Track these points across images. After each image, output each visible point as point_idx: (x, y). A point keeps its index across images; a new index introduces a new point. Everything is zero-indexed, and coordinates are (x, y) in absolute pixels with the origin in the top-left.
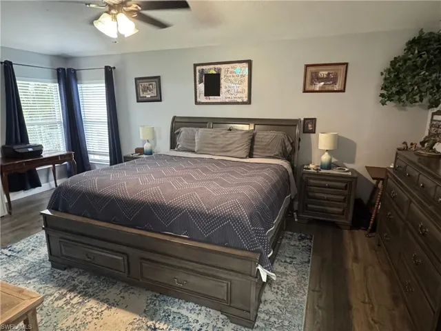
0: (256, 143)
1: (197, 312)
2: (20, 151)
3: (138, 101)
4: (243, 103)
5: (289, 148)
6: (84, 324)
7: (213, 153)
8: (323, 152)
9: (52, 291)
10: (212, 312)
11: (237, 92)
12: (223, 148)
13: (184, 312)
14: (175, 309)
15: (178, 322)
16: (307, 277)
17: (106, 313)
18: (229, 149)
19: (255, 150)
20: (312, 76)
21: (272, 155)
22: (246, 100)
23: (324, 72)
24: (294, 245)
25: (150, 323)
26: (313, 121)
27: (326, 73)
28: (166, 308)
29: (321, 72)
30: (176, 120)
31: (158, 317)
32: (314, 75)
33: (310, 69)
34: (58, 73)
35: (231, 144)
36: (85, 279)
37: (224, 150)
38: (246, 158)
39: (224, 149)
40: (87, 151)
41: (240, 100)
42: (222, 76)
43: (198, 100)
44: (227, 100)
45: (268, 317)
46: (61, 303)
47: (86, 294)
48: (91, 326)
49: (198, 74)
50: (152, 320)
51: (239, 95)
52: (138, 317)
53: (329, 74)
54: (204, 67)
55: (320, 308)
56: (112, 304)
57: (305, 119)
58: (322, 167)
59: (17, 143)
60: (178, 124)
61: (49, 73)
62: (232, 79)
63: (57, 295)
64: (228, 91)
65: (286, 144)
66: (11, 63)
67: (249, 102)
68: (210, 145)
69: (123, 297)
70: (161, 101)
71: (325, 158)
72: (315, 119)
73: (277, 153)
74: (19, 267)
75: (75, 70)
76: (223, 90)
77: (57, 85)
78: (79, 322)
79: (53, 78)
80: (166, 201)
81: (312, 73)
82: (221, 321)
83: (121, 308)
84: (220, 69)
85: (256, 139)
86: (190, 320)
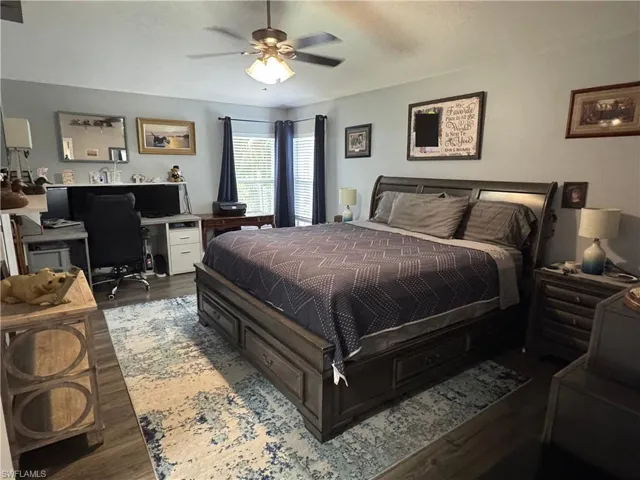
0: (472, 218)
1: (282, 403)
2: (224, 208)
3: (347, 157)
4: (469, 158)
5: (526, 230)
6: (184, 374)
7: (408, 228)
8: (587, 242)
9: (185, 340)
10: (295, 413)
11: (462, 142)
12: (422, 220)
13: (269, 398)
14: (263, 393)
15: (255, 405)
16: (457, 424)
17: (207, 372)
18: (428, 223)
19: (468, 229)
20: (584, 109)
21: (492, 238)
22: (473, 152)
23: (607, 101)
24: (483, 381)
25: (232, 395)
26: (582, 187)
27: (612, 101)
28: (258, 388)
29: (602, 102)
30: (382, 181)
31: (243, 393)
32: (587, 106)
33: (579, 98)
34: (276, 127)
35: (431, 216)
36: (214, 339)
37: (422, 225)
38: (448, 238)
39: (423, 223)
40: (294, 216)
41: (464, 154)
42: (444, 118)
43: (412, 154)
44: (448, 154)
45: (352, 441)
46: (183, 351)
47: (205, 352)
48: (188, 377)
49: (413, 118)
50: (236, 393)
51: (464, 146)
52: (227, 385)
53: (617, 103)
54: (421, 108)
55: (434, 462)
56: (216, 366)
57: (567, 185)
58: (585, 269)
59: (227, 200)
60: (381, 186)
61: (266, 127)
62: (457, 122)
63: (185, 344)
64: (450, 140)
65: (521, 223)
66: (229, 119)
67: (478, 156)
68: (406, 217)
69: (230, 365)
70: (369, 156)
71: (590, 252)
72: (586, 184)
73: (500, 235)
74: (178, 315)
75: (292, 123)
76: (443, 139)
77: (274, 139)
78: (182, 371)
79: (270, 132)
80: (272, 266)
81: (584, 103)
82: (297, 421)
83: (221, 373)
84: (440, 110)
85: (473, 212)
86: (269, 407)
